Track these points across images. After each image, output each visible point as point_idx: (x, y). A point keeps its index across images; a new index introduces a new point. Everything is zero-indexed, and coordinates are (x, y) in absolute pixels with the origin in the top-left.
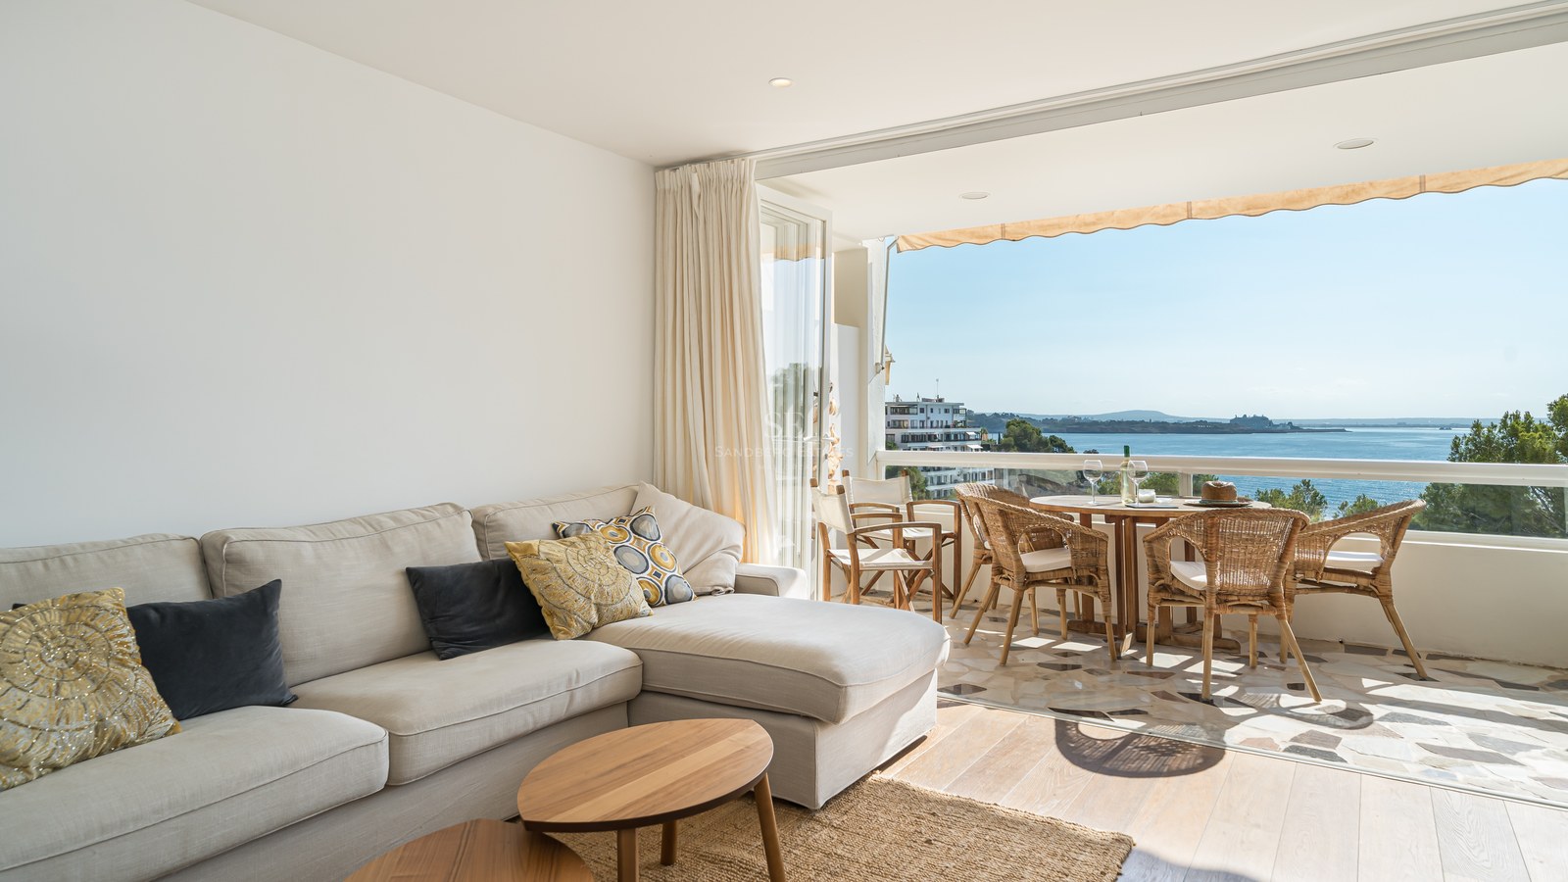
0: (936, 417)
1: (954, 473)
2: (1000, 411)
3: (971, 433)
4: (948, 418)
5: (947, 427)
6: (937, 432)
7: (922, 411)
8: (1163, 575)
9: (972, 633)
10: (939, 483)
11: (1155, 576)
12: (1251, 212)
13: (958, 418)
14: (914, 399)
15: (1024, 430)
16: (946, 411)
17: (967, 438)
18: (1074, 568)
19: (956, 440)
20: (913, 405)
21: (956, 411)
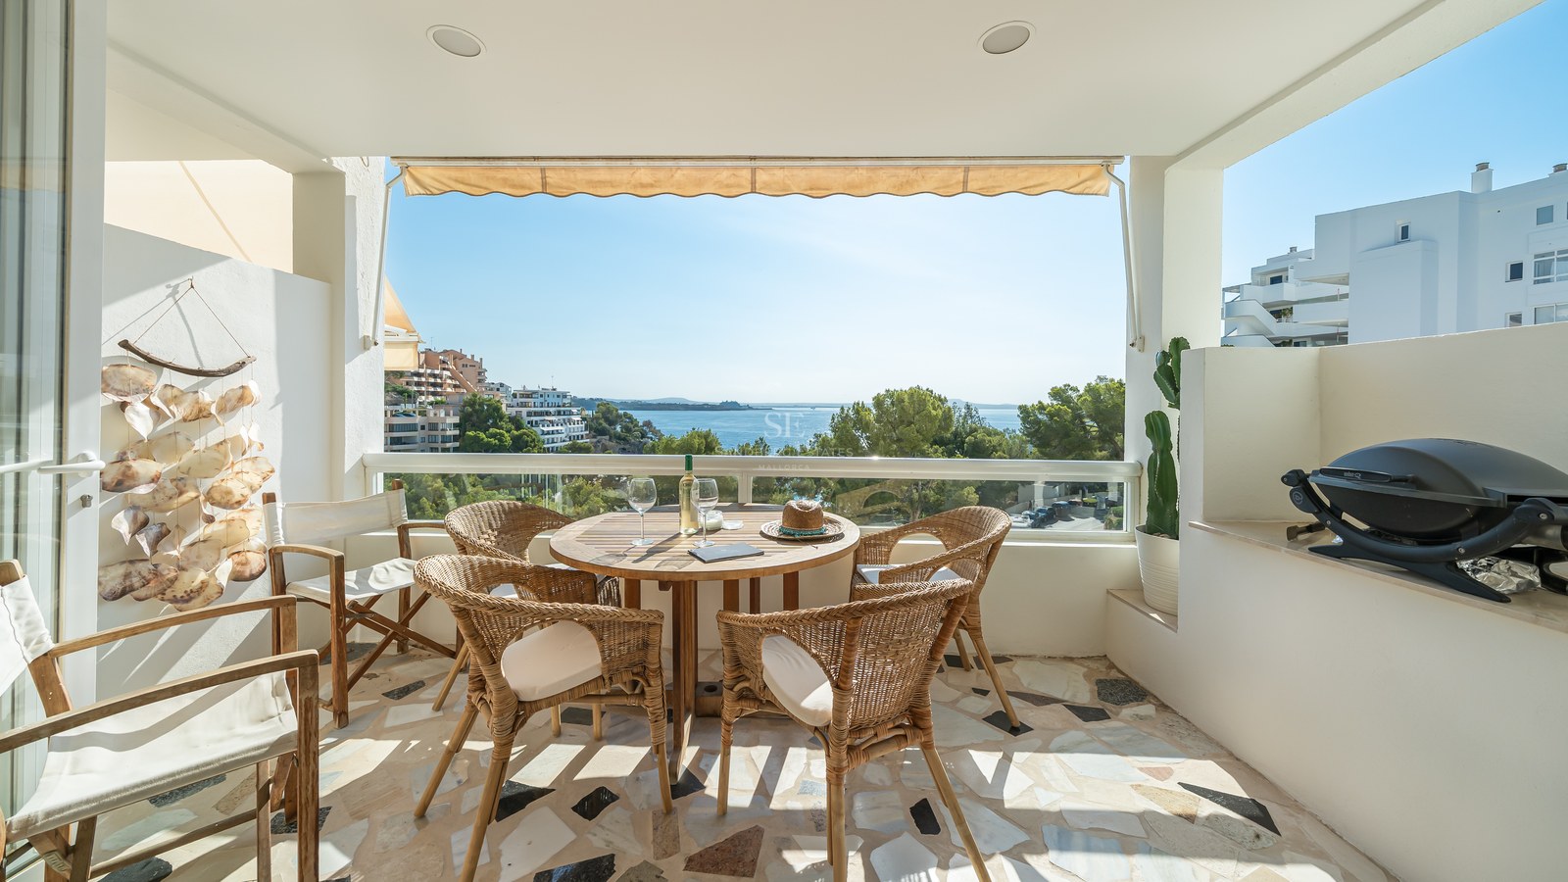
0: (550, 400)
1: (563, 436)
2: (594, 397)
3: (574, 410)
4: (560, 401)
5: (559, 406)
6: (552, 410)
7: (541, 396)
8: (747, 673)
9: (457, 747)
10: (553, 442)
11: (735, 674)
12: (814, 193)
13: (566, 401)
14: (536, 389)
15: (608, 408)
16: (558, 396)
17: (571, 413)
18: (606, 676)
19: (564, 414)
20: (536, 392)
21: (565, 396)
